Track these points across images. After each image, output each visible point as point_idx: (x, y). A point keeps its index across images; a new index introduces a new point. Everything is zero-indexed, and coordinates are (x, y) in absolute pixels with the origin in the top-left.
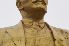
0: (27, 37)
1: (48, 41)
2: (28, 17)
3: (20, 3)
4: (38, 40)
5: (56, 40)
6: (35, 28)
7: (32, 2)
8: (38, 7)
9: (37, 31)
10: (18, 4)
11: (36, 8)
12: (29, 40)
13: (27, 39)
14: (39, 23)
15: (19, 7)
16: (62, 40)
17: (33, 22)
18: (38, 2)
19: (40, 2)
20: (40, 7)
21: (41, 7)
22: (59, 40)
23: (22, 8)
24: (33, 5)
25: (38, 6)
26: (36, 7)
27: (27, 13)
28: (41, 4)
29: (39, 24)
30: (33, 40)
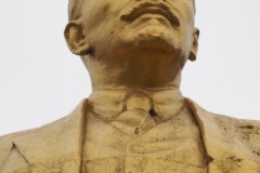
0: (91, 158)
1: (181, 165)
2: (110, 82)
3: (80, 28)
4: (135, 166)
5: (212, 159)
6: (128, 122)
7: (119, 18)
8: (141, 35)
9: (136, 132)
10: (73, 32)
11: (136, 39)
12: (98, 168)
13: (89, 166)
14: (151, 101)
15: (76, 45)
16: (239, 160)
17: (128, 97)
18: (144, 16)
19: (150, 16)
20: (150, 36)
21: (154, 32)
22: (224, 158)
23: (86, 47)
24: (122, 28)
25: (143, 31)
26: (136, 34)
27: (104, 67)
28: (157, 22)
29: (152, 105)
30: (113, 168)
